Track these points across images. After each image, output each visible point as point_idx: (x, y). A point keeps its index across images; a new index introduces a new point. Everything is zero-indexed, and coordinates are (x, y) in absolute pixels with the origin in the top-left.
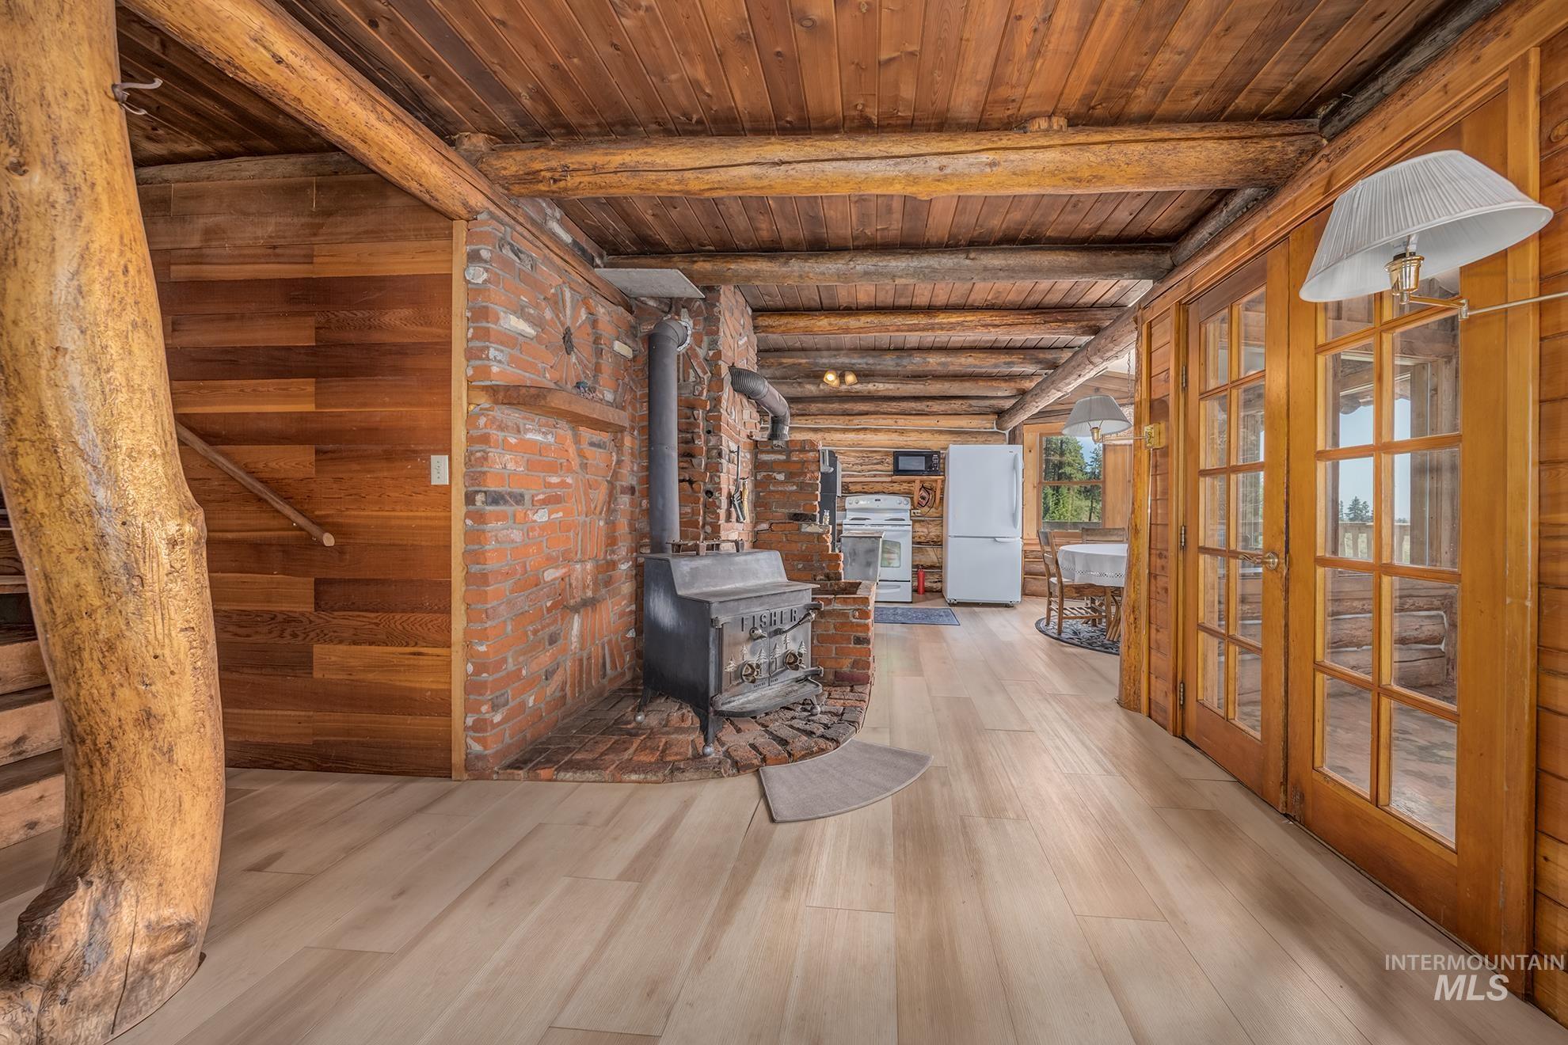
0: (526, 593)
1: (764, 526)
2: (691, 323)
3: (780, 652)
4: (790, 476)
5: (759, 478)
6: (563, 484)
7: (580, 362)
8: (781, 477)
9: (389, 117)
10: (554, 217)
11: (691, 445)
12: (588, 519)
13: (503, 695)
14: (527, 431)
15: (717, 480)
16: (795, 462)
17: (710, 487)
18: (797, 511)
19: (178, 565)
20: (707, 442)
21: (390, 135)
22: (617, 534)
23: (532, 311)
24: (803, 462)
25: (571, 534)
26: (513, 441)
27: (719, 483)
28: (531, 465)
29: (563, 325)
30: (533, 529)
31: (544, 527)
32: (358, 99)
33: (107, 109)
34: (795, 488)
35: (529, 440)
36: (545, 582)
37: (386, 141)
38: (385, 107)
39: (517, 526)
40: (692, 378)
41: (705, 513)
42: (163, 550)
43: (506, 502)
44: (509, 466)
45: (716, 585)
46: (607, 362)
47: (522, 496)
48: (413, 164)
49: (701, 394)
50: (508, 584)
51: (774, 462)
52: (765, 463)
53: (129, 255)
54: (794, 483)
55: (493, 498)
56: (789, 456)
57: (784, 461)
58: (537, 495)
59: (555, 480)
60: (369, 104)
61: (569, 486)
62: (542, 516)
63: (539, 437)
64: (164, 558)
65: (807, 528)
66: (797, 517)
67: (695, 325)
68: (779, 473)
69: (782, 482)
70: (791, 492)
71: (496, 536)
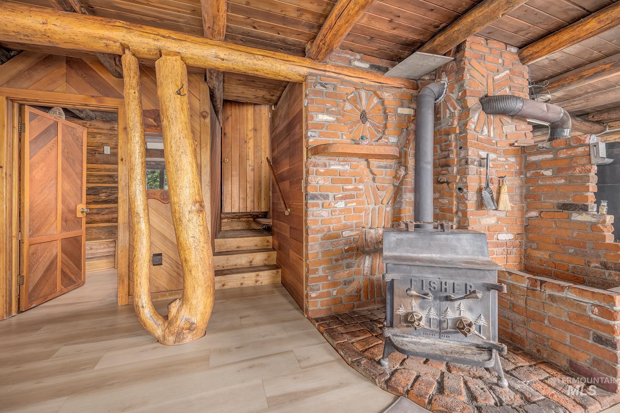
0: (332, 241)
1: (534, 214)
2: (447, 80)
3: (451, 315)
4: (558, 172)
5: (528, 175)
6: (356, 189)
7: (373, 125)
8: (548, 173)
9: (261, 57)
10: (355, 59)
11: (448, 159)
12: (377, 207)
13: (317, 285)
14: (330, 165)
15: (464, 180)
16: (562, 159)
17: (460, 185)
18: (566, 201)
19: (191, 219)
20: (458, 155)
21: (263, 64)
22: (402, 215)
23: (334, 109)
24: (571, 158)
25: (363, 213)
26: (322, 170)
27: (466, 182)
28: (333, 181)
29: (359, 110)
30: (335, 211)
31: (342, 211)
32: (249, 57)
33: (176, 98)
34: (563, 181)
35: (333, 170)
36: (343, 237)
37: (262, 66)
38: (258, 55)
39: (325, 209)
40: (448, 115)
41: (458, 203)
42: (187, 213)
43: (318, 199)
44: (320, 182)
45: (415, 253)
46: (392, 121)
47: (328, 196)
48: (274, 70)
49: (452, 124)
50: (320, 236)
51: (542, 161)
52: (534, 163)
53: (181, 134)
54: (562, 177)
55: (311, 197)
56: (556, 154)
57: (551, 160)
58: (337, 195)
59: (350, 187)
60: (252, 57)
61: (360, 190)
62: (341, 205)
63: (339, 167)
64: (187, 216)
65: (577, 217)
66: (565, 207)
67: (448, 79)
68: (547, 169)
69: (550, 177)
70: (560, 185)
71: (313, 214)
